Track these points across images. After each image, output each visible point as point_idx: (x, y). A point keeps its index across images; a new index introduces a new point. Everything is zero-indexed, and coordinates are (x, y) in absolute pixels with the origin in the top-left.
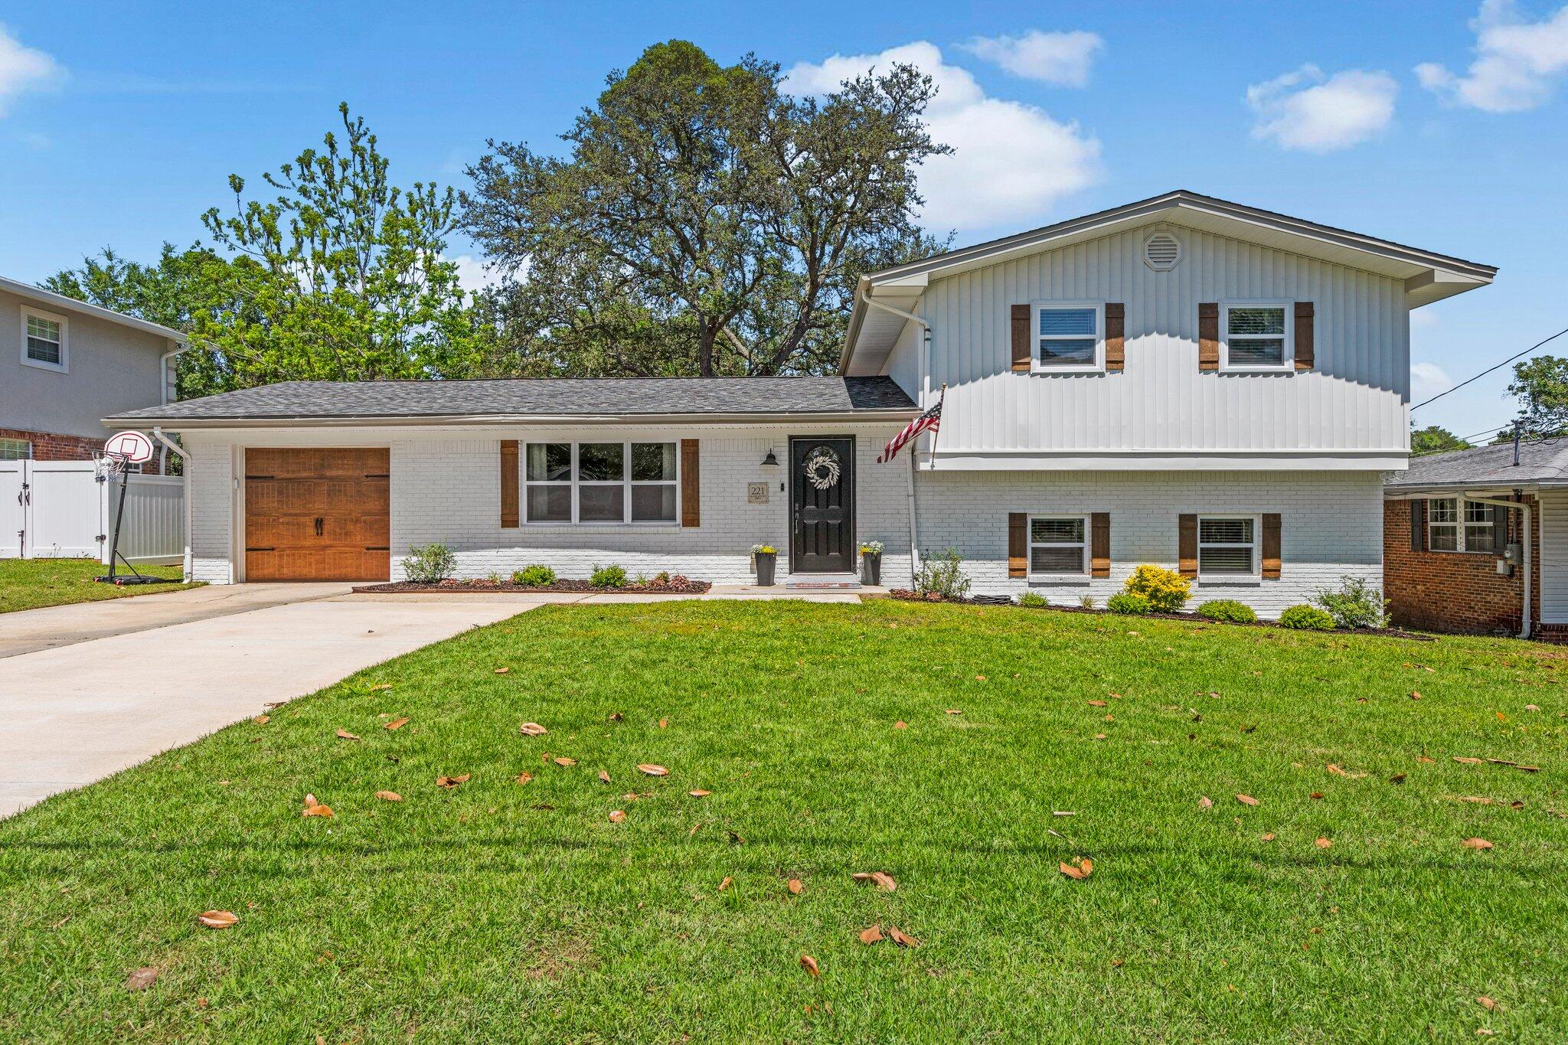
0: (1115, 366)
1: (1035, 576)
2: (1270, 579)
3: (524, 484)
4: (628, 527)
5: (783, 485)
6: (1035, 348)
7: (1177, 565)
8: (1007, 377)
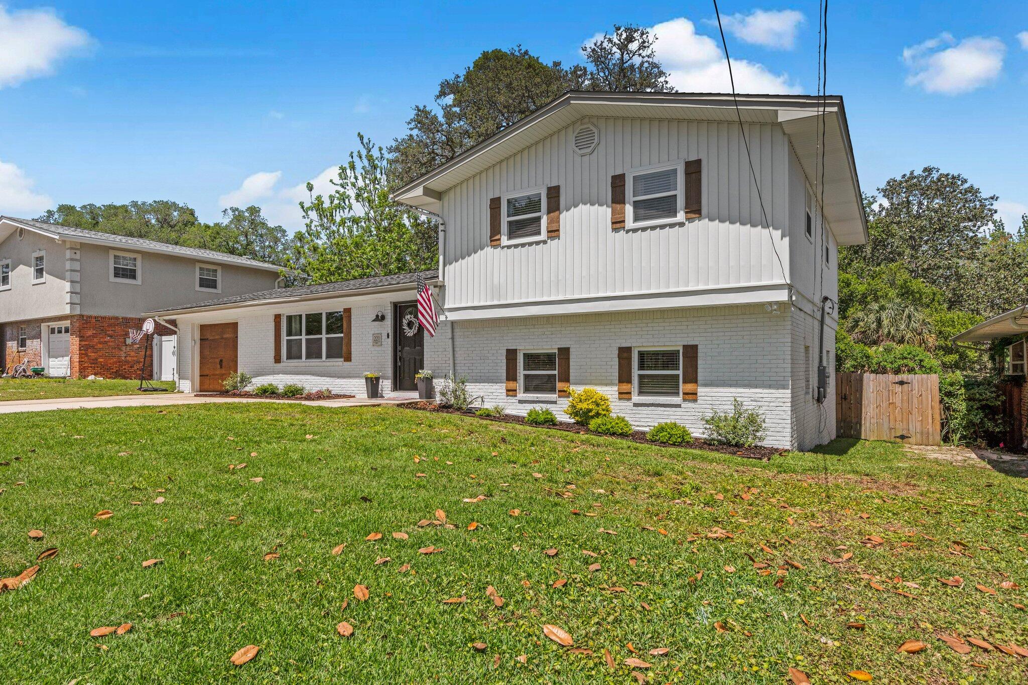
0: (553, 234)
1: (525, 395)
2: (689, 401)
3: (284, 338)
4: (324, 362)
5: (388, 334)
6: (504, 227)
7: (616, 388)
8: (489, 250)
